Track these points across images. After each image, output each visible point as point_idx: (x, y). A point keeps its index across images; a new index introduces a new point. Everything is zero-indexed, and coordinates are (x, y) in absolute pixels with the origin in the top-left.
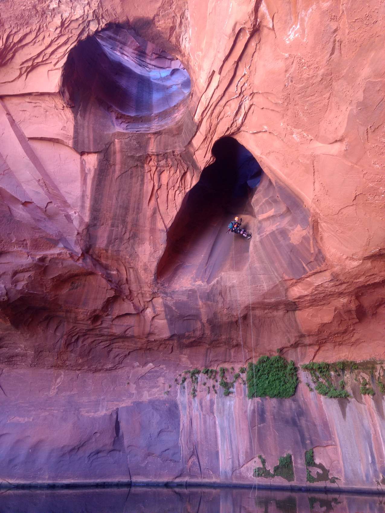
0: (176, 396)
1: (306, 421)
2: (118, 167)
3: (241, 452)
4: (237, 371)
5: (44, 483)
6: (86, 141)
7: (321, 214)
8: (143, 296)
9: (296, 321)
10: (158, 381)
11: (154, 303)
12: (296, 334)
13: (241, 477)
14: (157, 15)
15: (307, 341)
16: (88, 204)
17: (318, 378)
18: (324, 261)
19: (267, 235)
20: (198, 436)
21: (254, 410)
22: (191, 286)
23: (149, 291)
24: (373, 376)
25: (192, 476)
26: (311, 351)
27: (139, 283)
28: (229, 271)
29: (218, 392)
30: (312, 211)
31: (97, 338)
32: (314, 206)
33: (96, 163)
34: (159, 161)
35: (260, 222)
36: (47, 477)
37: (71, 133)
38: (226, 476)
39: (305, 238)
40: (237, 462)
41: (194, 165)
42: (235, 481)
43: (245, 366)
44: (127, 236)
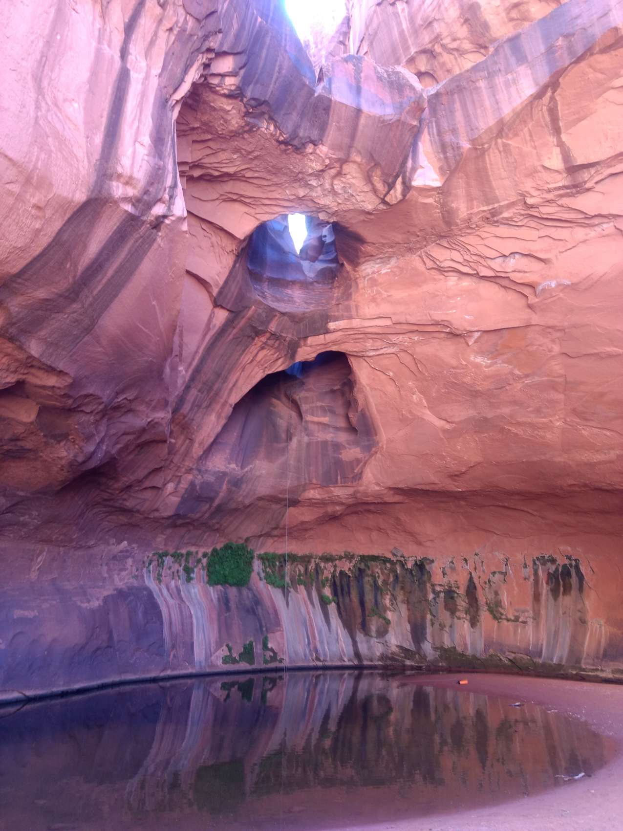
0: (145, 582)
1: (262, 609)
2: (235, 331)
3: (212, 642)
4: (200, 555)
5: (58, 691)
6: (229, 296)
7: (384, 450)
8: (177, 470)
9: (283, 516)
10: (126, 563)
11: (182, 479)
12: (274, 526)
13: (212, 665)
14: (374, 244)
15: (275, 533)
16: (195, 363)
17: (266, 568)
18: (359, 480)
19: (318, 442)
20: (177, 628)
21: (219, 599)
22: (225, 468)
23: (188, 467)
24: (306, 569)
25: (173, 669)
26: (270, 541)
27: (186, 456)
28: (264, 460)
29: (181, 578)
30: (380, 445)
31: (102, 509)
32: (385, 442)
33: (223, 321)
34: (269, 339)
35: (307, 422)
36: (61, 683)
37: (221, 283)
38: (201, 666)
39: (358, 461)
40: (209, 652)
41: (293, 355)
42: (208, 670)
43: (207, 551)
44: (204, 405)
